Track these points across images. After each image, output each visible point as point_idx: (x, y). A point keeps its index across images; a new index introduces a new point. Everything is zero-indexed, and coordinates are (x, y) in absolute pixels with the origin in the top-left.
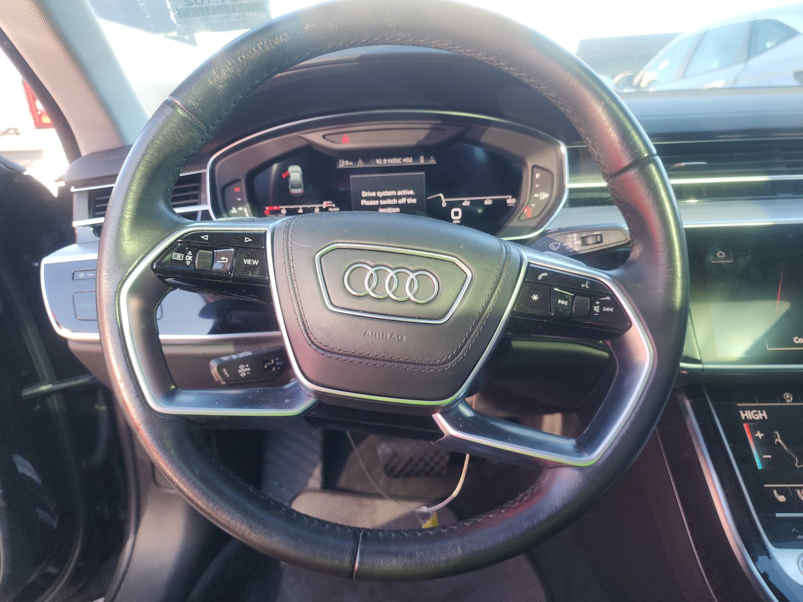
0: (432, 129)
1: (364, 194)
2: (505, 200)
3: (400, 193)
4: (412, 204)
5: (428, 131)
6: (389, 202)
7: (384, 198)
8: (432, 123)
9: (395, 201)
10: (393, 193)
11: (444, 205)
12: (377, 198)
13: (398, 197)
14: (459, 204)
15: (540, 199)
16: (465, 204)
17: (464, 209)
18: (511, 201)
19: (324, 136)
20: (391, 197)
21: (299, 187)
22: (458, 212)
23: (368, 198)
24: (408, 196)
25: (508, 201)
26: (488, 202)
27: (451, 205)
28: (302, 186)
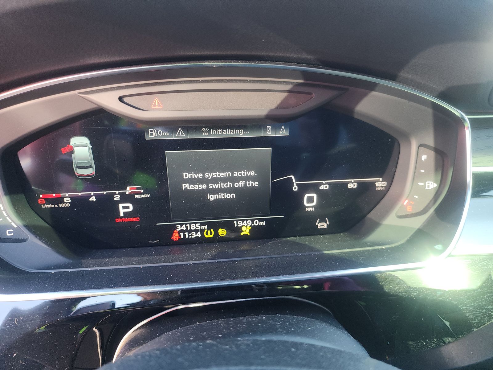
0: (290, 91)
1: (186, 175)
2: (373, 183)
3: (236, 174)
4: (253, 188)
5: (285, 94)
6: (222, 185)
7: (215, 180)
8: (291, 83)
9: (230, 184)
10: (228, 174)
11: (295, 188)
12: (203, 181)
13: (234, 180)
14: (315, 188)
15: (427, 188)
16: (322, 187)
17: (321, 194)
18: (380, 184)
19: (121, 99)
20: (224, 180)
21: (90, 167)
22: (314, 196)
23: (192, 181)
24: (247, 179)
25: (377, 184)
26: (352, 185)
27: (304, 189)
28: (93, 165)
